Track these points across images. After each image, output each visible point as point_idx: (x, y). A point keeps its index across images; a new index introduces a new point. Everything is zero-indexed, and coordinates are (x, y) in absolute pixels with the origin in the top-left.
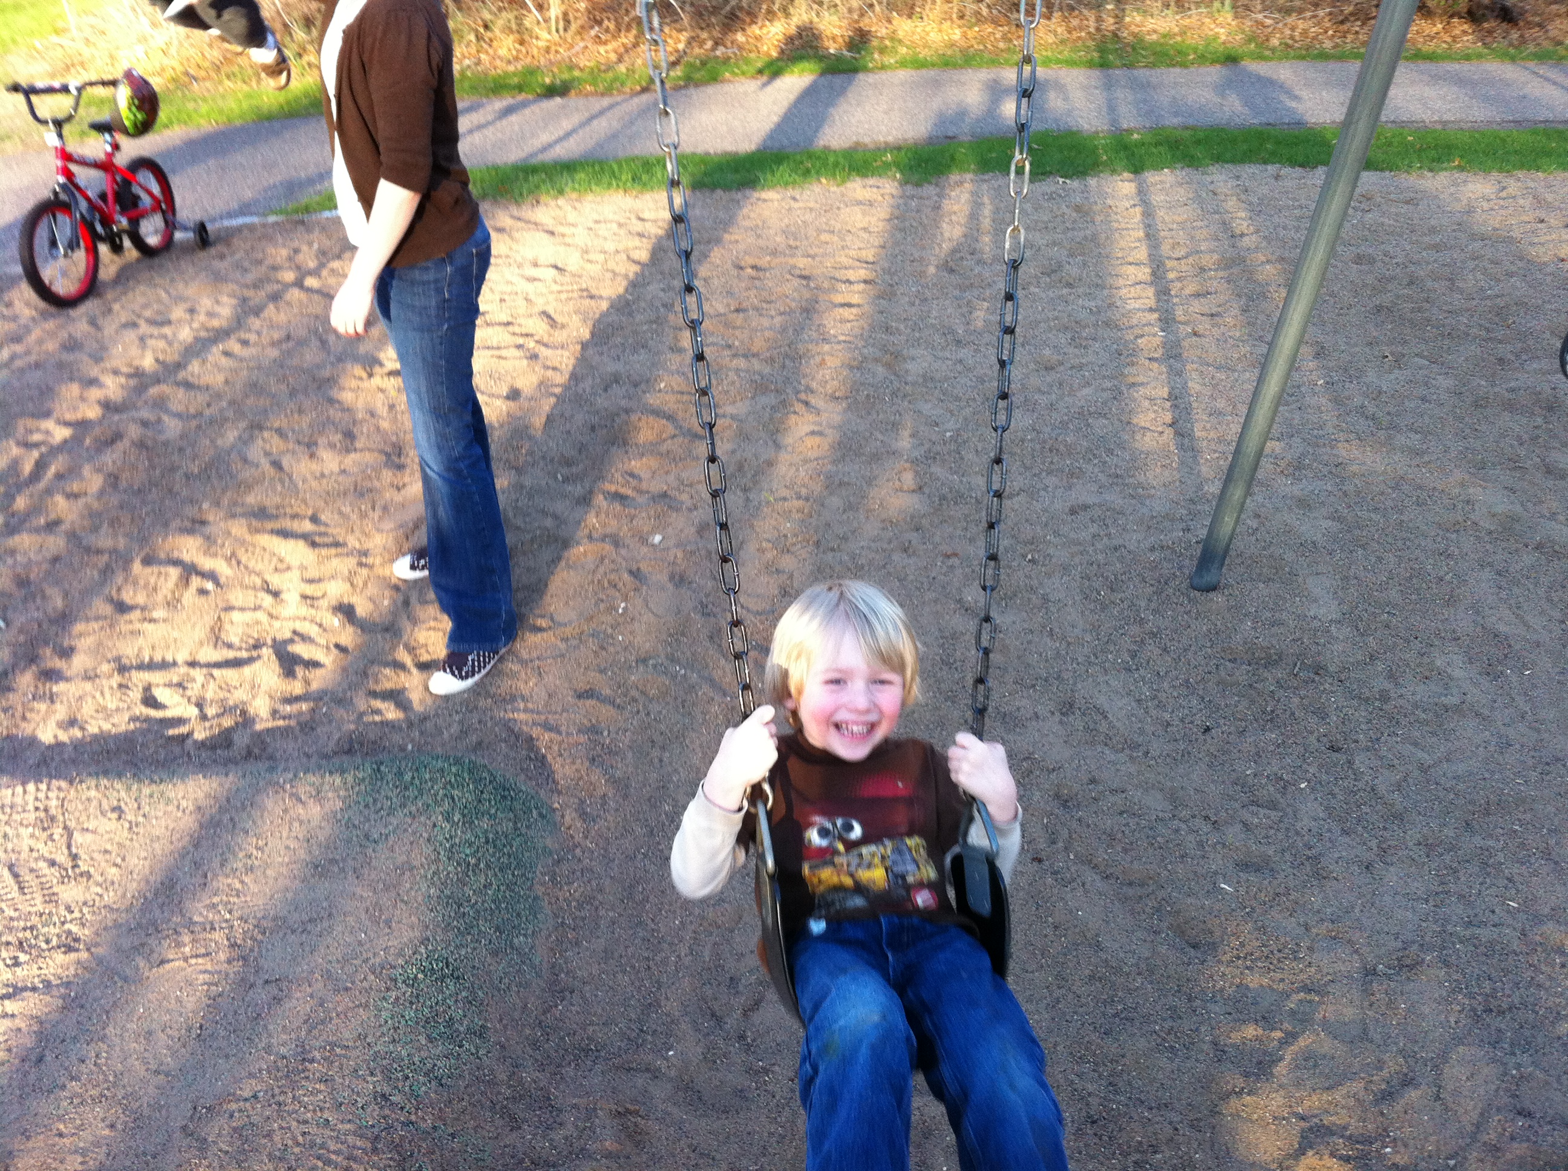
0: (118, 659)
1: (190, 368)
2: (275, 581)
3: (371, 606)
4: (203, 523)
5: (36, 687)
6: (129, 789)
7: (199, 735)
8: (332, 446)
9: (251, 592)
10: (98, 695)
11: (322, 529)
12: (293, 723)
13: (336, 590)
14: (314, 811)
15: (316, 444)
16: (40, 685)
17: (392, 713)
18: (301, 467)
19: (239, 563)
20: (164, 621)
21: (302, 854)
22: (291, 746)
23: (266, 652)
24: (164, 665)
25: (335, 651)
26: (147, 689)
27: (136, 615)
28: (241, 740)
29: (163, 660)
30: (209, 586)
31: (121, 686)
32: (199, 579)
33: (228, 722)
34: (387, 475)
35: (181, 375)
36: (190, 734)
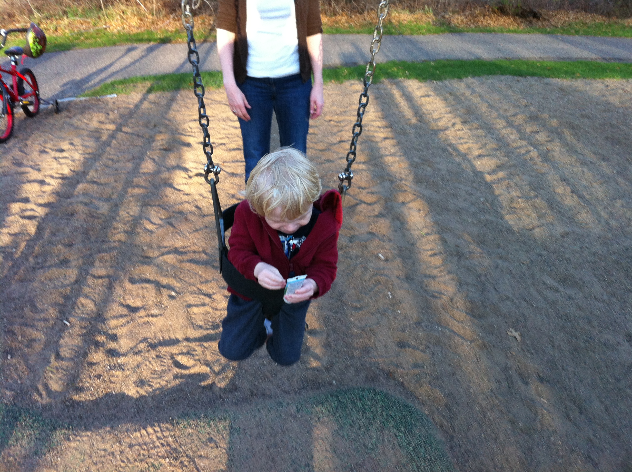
0: (145, 340)
1: (90, 174)
4: (150, 258)
5: (109, 361)
6: (209, 425)
8: (193, 213)
9: (195, 296)
10: (148, 363)
14: (325, 431)
16: (110, 360)
18: (184, 226)
19: (180, 279)
20: (161, 315)
24: (173, 342)
26: (172, 357)
27: (142, 313)
29: (171, 339)
30: (173, 293)
31: (157, 356)
32: (166, 290)
35: (88, 177)
36: (214, 383)
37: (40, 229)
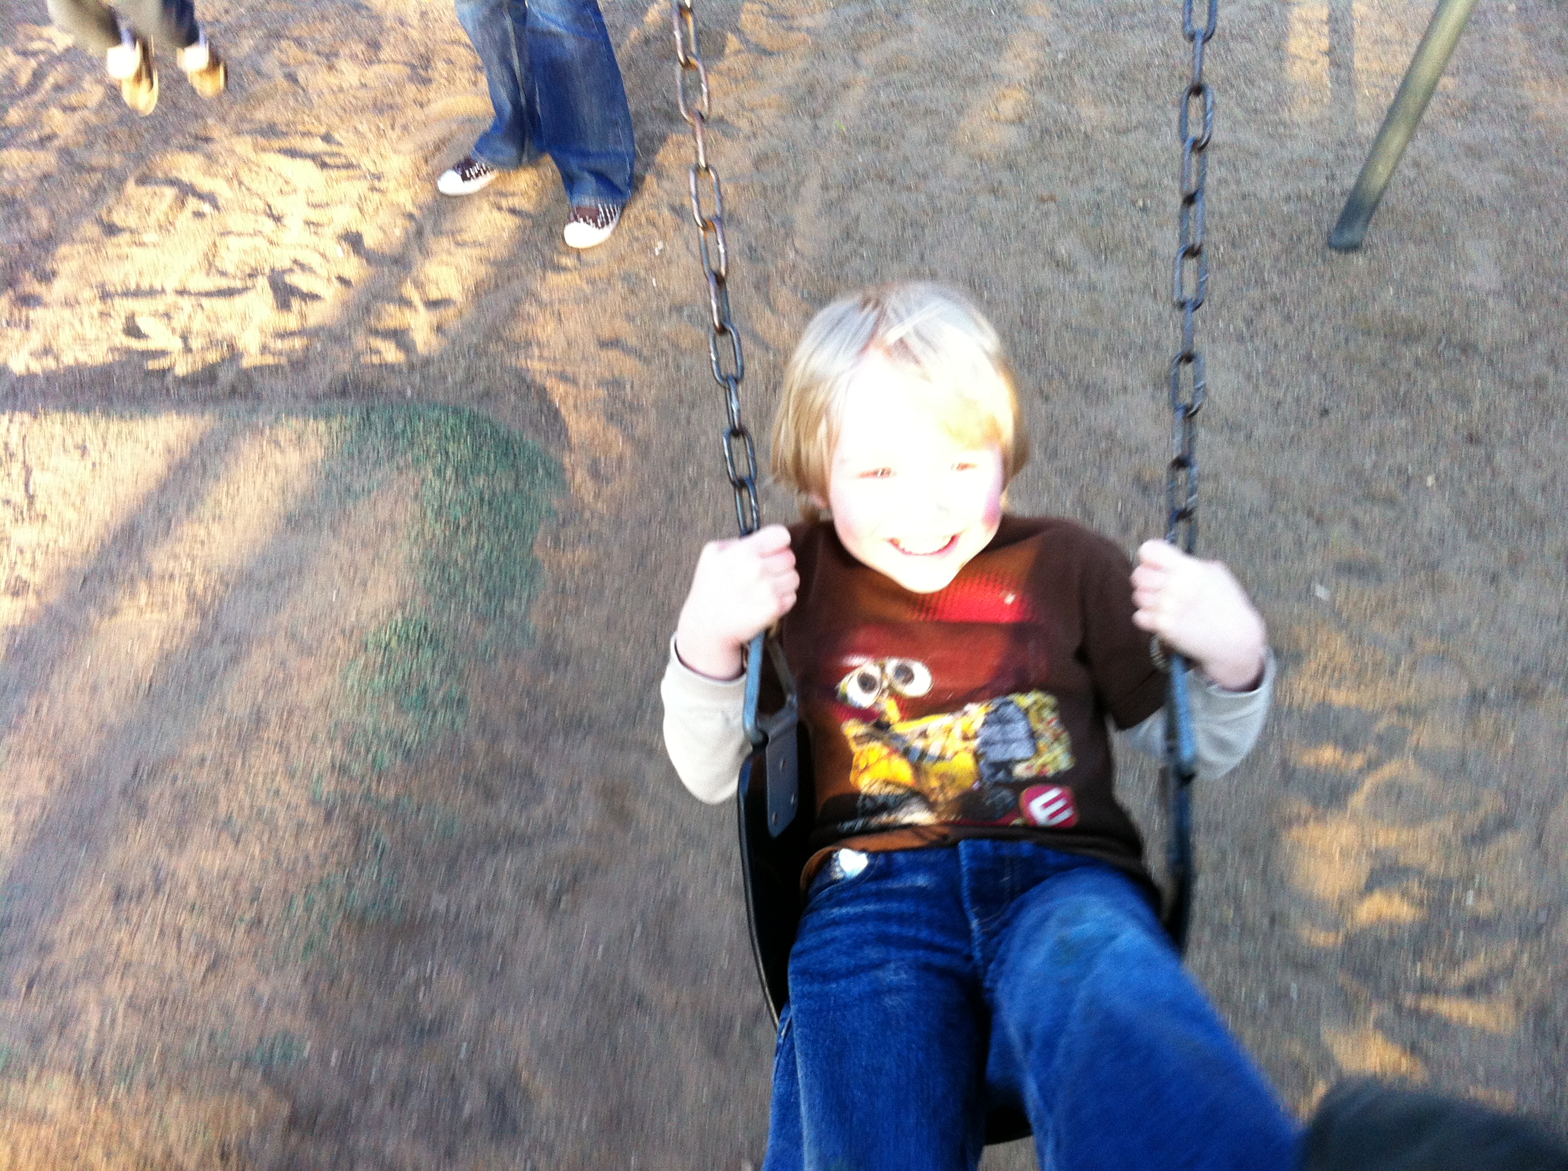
0: (102, 286)
2: (279, 205)
3: (381, 235)
4: (207, 140)
5: (11, 314)
6: (96, 425)
7: (181, 370)
8: (353, 57)
9: (252, 216)
10: (77, 323)
11: (335, 148)
12: (283, 361)
13: (344, 217)
14: (292, 459)
15: (336, 55)
16: (16, 311)
17: (391, 353)
18: (317, 79)
19: (240, 183)
20: (155, 245)
21: (276, 504)
22: (280, 385)
23: (262, 282)
24: (152, 293)
25: (336, 284)
26: (131, 318)
27: (125, 238)
28: (226, 377)
29: (151, 287)
30: (206, 208)
31: (102, 314)
32: (195, 201)
33: (213, 357)
34: (411, 90)
36: (170, 369)
37: (38, 76)
